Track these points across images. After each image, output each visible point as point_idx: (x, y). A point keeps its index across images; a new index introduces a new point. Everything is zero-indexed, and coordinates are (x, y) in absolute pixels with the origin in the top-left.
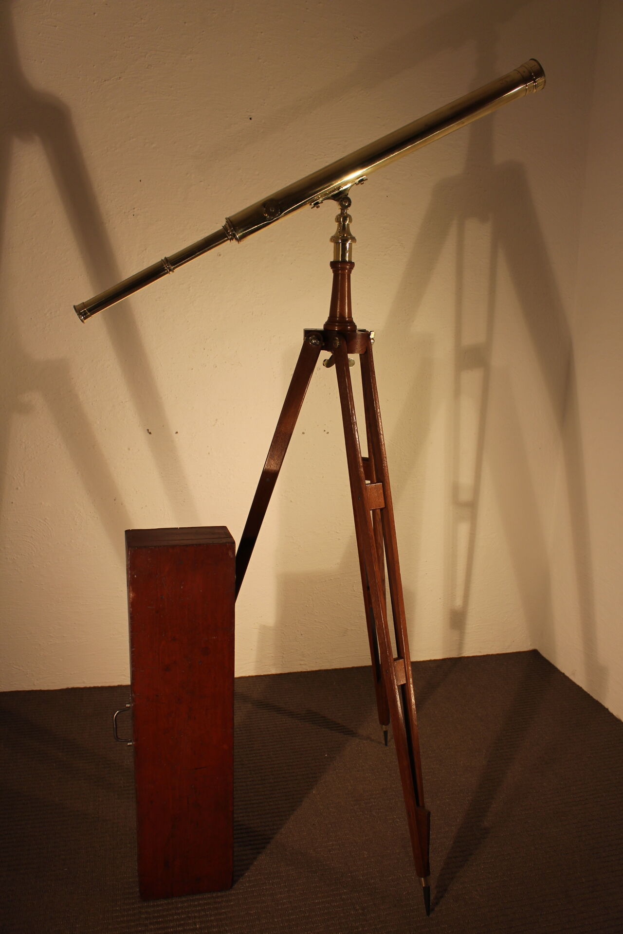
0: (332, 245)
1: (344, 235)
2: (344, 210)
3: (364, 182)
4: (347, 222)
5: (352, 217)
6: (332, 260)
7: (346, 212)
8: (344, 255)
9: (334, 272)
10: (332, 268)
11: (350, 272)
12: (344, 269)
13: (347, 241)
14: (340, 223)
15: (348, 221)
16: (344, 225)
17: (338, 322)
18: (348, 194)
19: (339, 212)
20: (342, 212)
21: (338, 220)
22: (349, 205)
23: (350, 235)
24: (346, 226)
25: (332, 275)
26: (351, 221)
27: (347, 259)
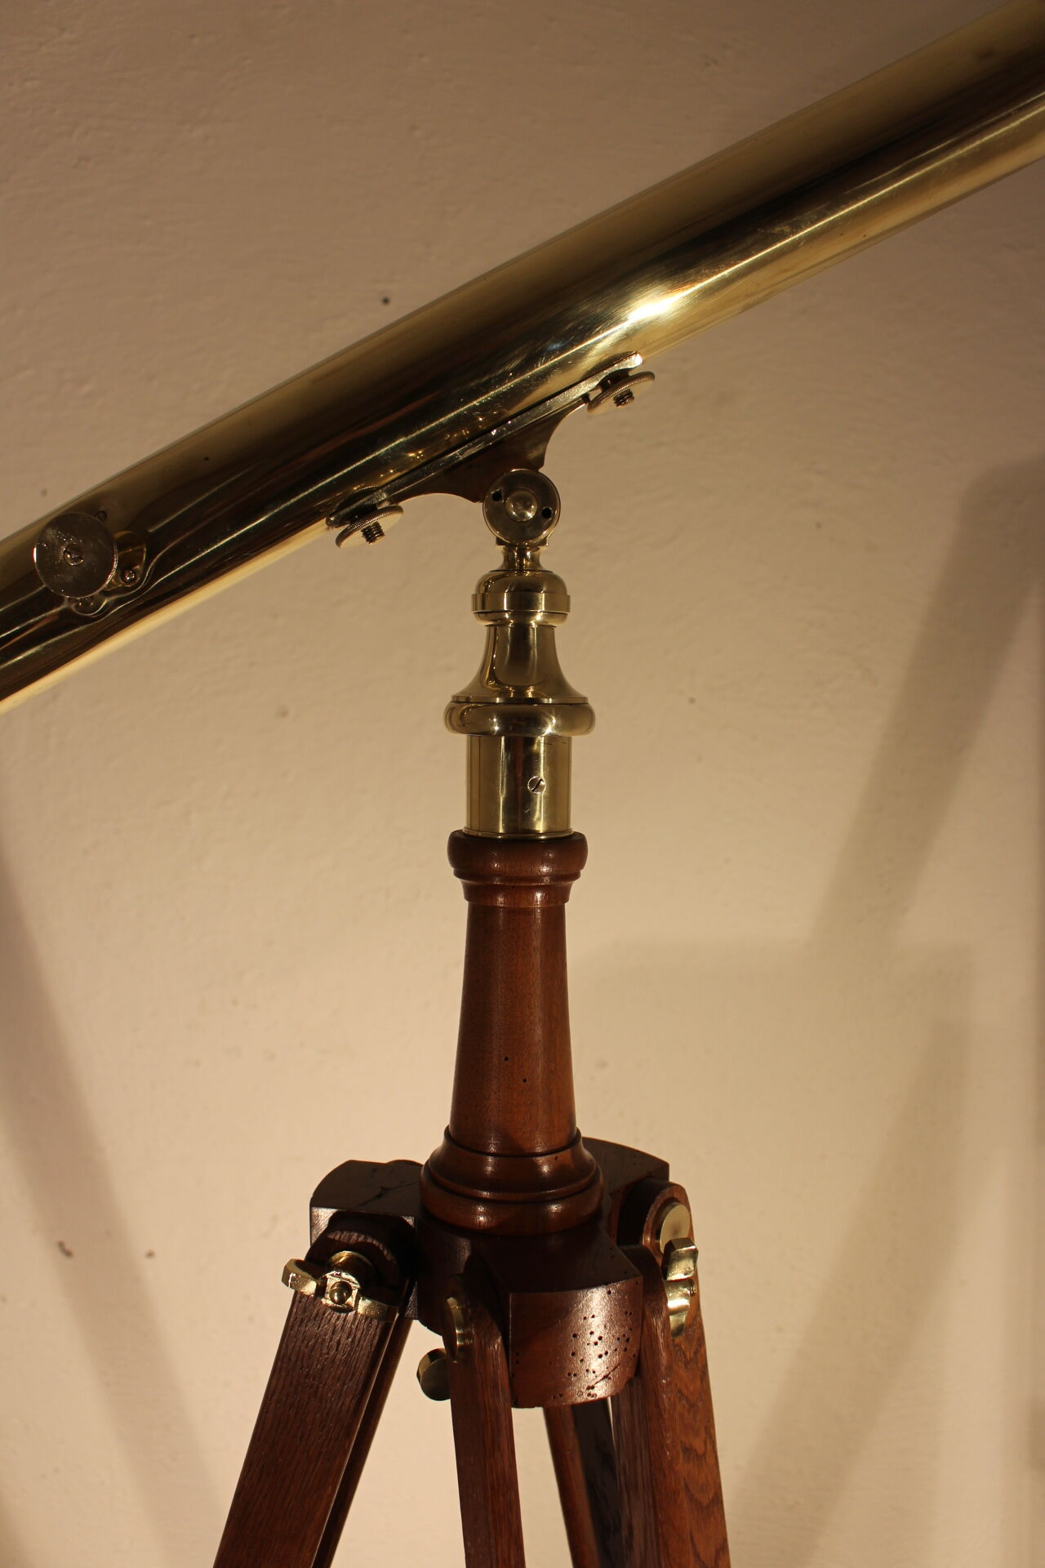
0: (460, 742)
1: (520, 691)
2: (522, 555)
3: (636, 388)
4: (539, 617)
5: (570, 589)
6: (461, 823)
7: (535, 560)
8: (520, 804)
9: (470, 893)
10: (458, 874)
11: (558, 896)
12: (523, 884)
13: (537, 722)
14: (498, 624)
15: (543, 607)
16: (522, 630)
17: (488, 1183)
18: (540, 461)
19: (494, 558)
20: (509, 560)
21: (485, 604)
22: (547, 515)
23: (558, 685)
24: (533, 636)
25: (460, 908)
26: (559, 607)
27: (540, 827)
